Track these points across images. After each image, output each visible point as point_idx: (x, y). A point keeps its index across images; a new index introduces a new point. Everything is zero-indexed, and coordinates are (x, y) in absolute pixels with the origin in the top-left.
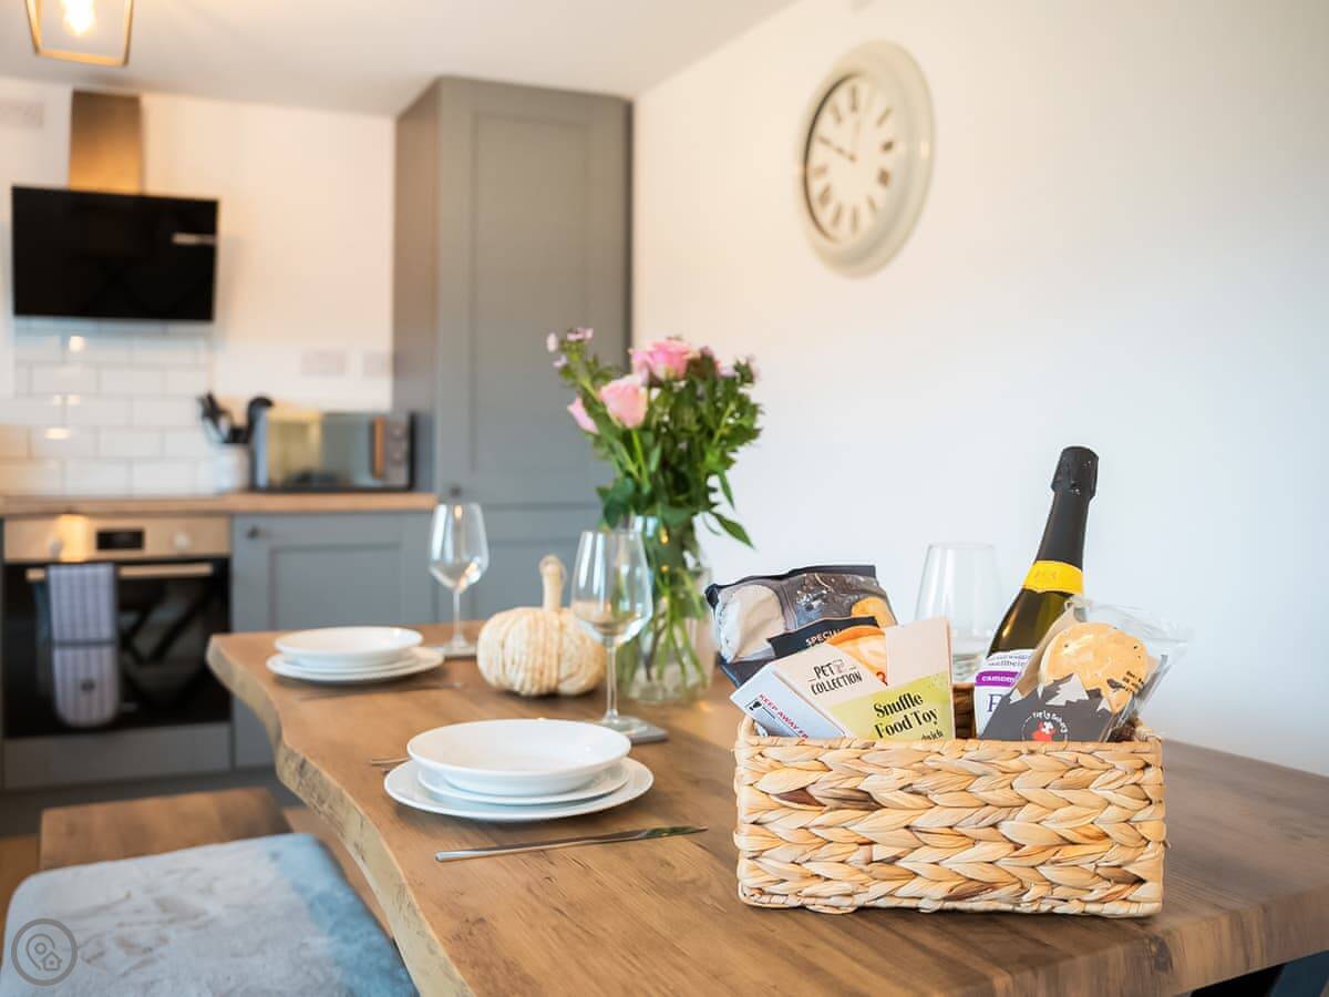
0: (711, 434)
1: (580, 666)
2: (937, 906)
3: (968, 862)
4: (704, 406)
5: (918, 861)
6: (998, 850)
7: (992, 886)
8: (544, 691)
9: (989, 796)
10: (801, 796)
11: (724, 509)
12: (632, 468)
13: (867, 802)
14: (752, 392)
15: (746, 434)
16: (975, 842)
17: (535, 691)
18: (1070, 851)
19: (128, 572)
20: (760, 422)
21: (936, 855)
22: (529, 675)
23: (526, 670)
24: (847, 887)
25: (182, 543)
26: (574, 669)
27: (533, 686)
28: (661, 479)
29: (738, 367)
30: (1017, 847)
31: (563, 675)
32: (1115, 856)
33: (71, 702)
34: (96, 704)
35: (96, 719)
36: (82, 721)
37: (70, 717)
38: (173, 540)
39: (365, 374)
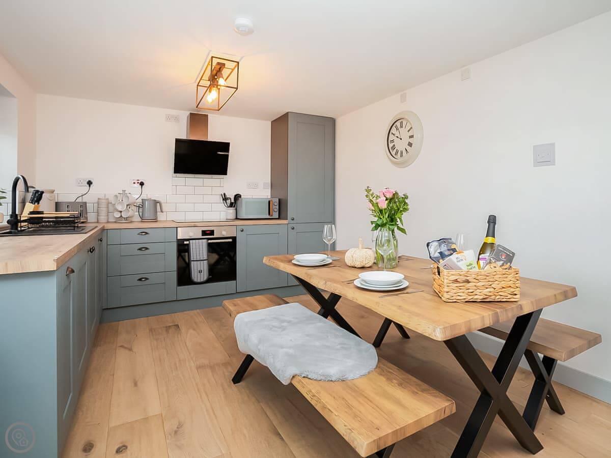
0: (399, 209)
2: (480, 300)
3: (486, 291)
4: (397, 204)
5: (477, 292)
6: (492, 290)
7: (490, 296)
9: (490, 280)
10: (456, 281)
11: (400, 225)
12: (382, 217)
13: (468, 282)
14: (407, 201)
15: (406, 210)
16: (487, 288)
18: (504, 289)
19: (210, 241)
20: (409, 207)
21: (480, 291)
24: (464, 297)
25: (224, 234)
28: (388, 219)
29: (404, 195)
30: (495, 289)
32: (512, 290)
33: (196, 276)
34: (202, 276)
35: (202, 280)
36: (199, 281)
37: (195, 280)
38: (222, 233)
39: (264, 188)
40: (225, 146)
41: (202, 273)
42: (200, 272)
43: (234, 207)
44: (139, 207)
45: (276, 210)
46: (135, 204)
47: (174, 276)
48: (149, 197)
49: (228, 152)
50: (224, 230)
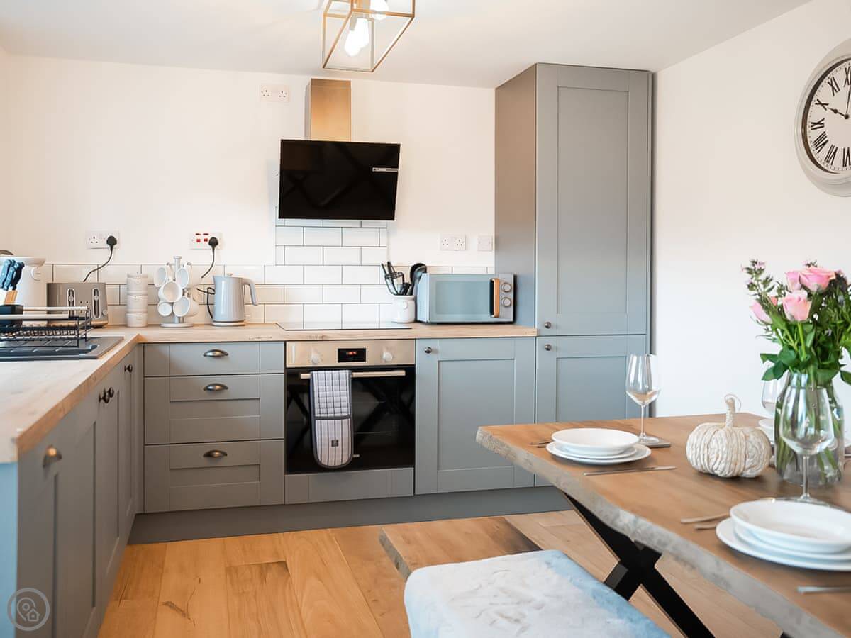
1: (759, 462)
8: (735, 475)
17: (729, 475)
19: (356, 375)
22: (728, 466)
23: (726, 463)
25: (388, 357)
26: (755, 463)
27: (729, 472)
28: (812, 351)
31: (747, 466)
33: (325, 453)
34: (339, 453)
35: (338, 463)
36: (331, 464)
37: (324, 462)
38: (382, 356)
39: (479, 250)
40: (390, 154)
41: (339, 448)
42: (335, 443)
43: (411, 294)
44: (208, 293)
45: (508, 302)
46: (201, 288)
47: (279, 449)
48: (228, 271)
49: (397, 167)
50: (388, 349)
